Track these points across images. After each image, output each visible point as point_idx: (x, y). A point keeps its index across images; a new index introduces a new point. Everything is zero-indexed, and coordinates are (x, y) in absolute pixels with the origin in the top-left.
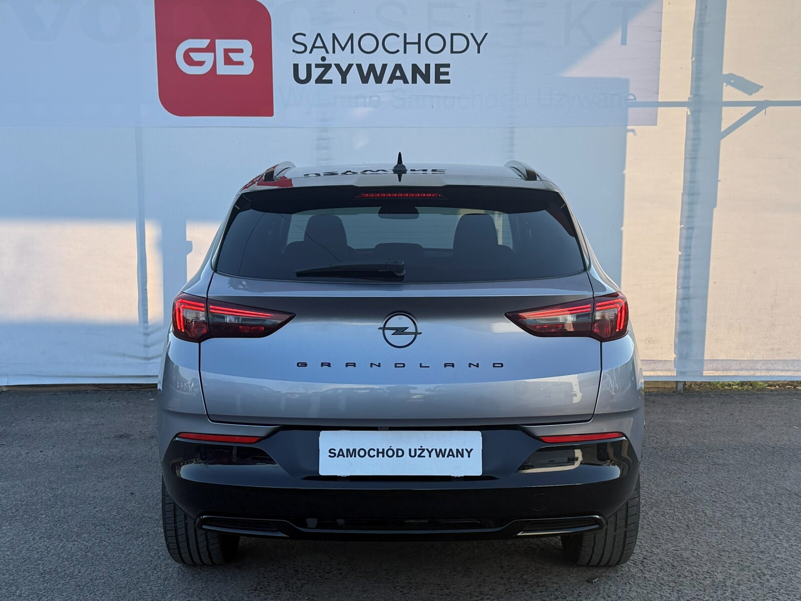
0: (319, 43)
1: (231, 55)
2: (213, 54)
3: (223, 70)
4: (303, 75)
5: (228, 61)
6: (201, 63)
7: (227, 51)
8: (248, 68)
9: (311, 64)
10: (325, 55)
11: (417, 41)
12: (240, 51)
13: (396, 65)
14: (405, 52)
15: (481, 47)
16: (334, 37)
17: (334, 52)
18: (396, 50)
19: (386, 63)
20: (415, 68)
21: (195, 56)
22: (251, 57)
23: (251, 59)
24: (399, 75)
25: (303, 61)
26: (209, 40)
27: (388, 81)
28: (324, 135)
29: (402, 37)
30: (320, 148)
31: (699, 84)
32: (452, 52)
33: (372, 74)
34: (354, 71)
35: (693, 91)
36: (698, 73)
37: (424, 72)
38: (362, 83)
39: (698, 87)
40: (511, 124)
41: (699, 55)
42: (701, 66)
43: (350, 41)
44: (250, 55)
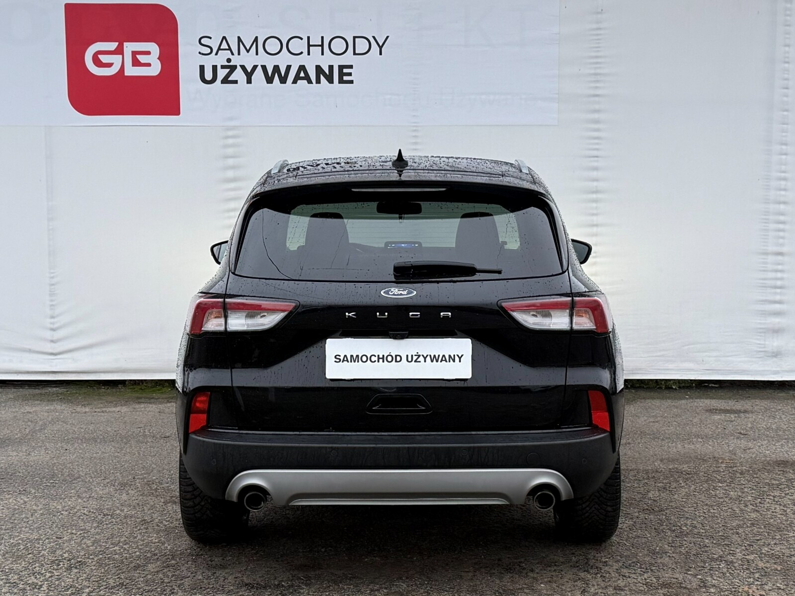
0: (224, 46)
1: (138, 56)
2: (121, 56)
3: (131, 71)
4: (209, 76)
5: (136, 63)
6: (109, 65)
7: (134, 54)
8: (155, 69)
9: (216, 66)
10: (230, 56)
12: (148, 53)
13: (300, 66)
14: (309, 54)
17: (239, 54)
18: (300, 52)
20: (319, 69)
21: (104, 59)
22: (158, 59)
23: (158, 61)
24: (304, 75)
25: (208, 62)
26: (117, 44)
27: (293, 81)
28: (230, 133)
29: (305, 40)
30: (226, 146)
31: (598, 85)
32: (355, 54)
33: (276, 75)
34: (259, 72)
35: (592, 92)
36: (596, 74)
37: (327, 72)
38: (267, 83)
39: (597, 88)
40: (415, 123)
41: (597, 57)
42: (600, 68)
43: (255, 43)
44: (158, 56)
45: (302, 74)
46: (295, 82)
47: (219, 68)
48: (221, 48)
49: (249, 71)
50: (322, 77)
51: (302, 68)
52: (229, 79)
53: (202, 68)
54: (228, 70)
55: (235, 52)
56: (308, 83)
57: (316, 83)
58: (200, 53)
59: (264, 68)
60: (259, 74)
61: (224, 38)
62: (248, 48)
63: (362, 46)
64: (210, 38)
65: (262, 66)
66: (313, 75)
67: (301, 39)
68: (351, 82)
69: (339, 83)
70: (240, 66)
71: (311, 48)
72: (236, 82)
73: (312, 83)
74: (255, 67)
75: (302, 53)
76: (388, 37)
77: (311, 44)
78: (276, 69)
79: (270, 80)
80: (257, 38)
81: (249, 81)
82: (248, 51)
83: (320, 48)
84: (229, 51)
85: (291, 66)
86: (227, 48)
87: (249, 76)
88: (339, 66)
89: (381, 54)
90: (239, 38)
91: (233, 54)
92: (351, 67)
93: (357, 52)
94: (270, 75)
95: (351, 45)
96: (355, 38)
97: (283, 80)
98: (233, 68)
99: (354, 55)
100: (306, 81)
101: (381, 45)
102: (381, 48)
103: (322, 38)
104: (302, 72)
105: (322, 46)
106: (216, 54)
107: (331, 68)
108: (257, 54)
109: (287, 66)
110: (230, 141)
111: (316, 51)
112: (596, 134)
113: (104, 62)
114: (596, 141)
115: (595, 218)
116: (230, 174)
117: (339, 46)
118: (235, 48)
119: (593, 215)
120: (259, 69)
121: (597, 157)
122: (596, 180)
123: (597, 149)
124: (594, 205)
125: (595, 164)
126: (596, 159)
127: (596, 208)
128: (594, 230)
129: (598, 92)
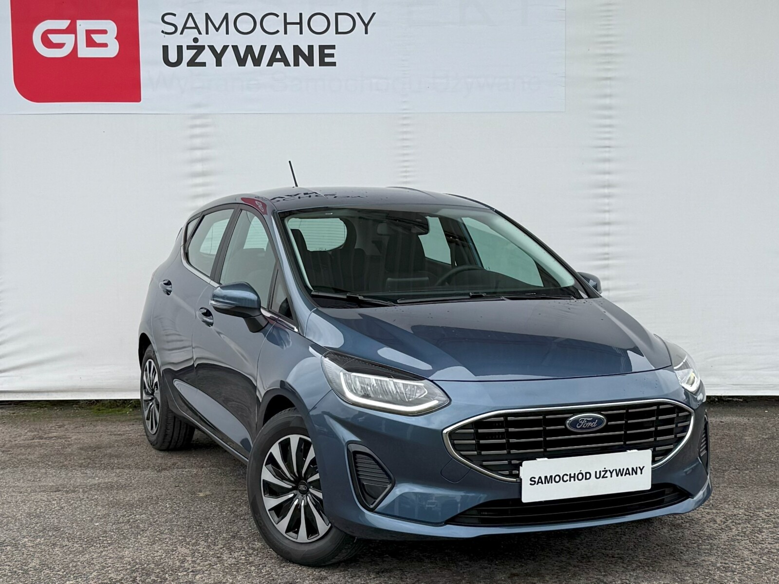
0: (190, 23)
1: (92, 36)
2: (74, 35)
3: (85, 52)
4: (173, 58)
5: (90, 43)
6: (60, 46)
7: (89, 33)
8: (112, 50)
9: (181, 46)
10: (198, 36)
11: (299, 21)
12: (104, 32)
13: (276, 46)
14: (286, 33)
15: (369, 27)
16: (207, 17)
17: (207, 33)
18: (276, 31)
20: (297, 50)
21: (54, 38)
22: (116, 38)
23: (115, 40)
24: (280, 57)
25: (172, 42)
26: (69, 22)
27: (268, 64)
28: (198, 122)
29: (282, 17)
30: (193, 137)
31: (609, 67)
32: (337, 32)
33: (249, 56)
34: (230, 54)
35: (603, 74)
36: (607, 55)
37: (307, 53)
38: (239, 66)
39: (607, 70)
40: (405, 109)
41: (607, 36)
42: (611, 48)
43: (225, 21)
44: (115, 36)
45: (278, 56)
46: (270, 64)
47: (184, 48)
48: (188, 26)
49: (219, 52)
50: (301, 58)
51: (278, 48)
52: (196, 61)
53: (165, 49)
54: (195, 51)
55: (203, 31)
56: (285, 66)
57: (294, 66)
58: (163, 32)
59: (235, 48)
60: (229, 56)
61: (190, 15)
62: (217, 27)
63: (345, 24)
64: (175, 15)
65: (232, 46)
66: (290, 56)
67: (277, 16)
68: (333, 64)
70: (208, 46)
71: (288, 26)
72: (203, 64)
73: (290, 66)
74: (225, 48)
75: (278, 32)
76: (374, 14)
77: (288, 21)
78: (249, 49)
79: (242, 62)
80: (227, 15)
81: (219, 63)
82: (217, 30)
83: (299, 26)
84: (196, 30)
85: (266, 46)
86: (194, 26)
87: (219, 58)
88: (319, 46)
89: (366, 32)
90: (207, 15)
91: (200, 33)
92: (333, 47)
93: (340, 31)
94: (242, 58)
95: (333, 23)
96: (337, 15)
97: (257, 62)
98: (200, 49)
99: (336, 34)
100: (283, 63)
101: (366, 22)
102: (366, 25)
103: (301, 14)
104: (278, 53)
105: (300, 23)
106: (182, 33)
107: (311, 48)
108: (227, 33)
109: (262, 46)
110: (198, 131)
111: (293, 29)
112: (607, 122)
113: (54, 42)
114: (607, 129)
115: (607, 214)
116: (199, 167)
117: (319, 24)
118: (202, 27)
119: (605, 211)
120: (230, 49)
121: (609, 147)
122: (609, 173)
123: (609, 139)
124: (606, 201)
125: (607, 155)
126: (607, 149)
127: (608, 204)
128: (606, 228)
129: (609, 75)
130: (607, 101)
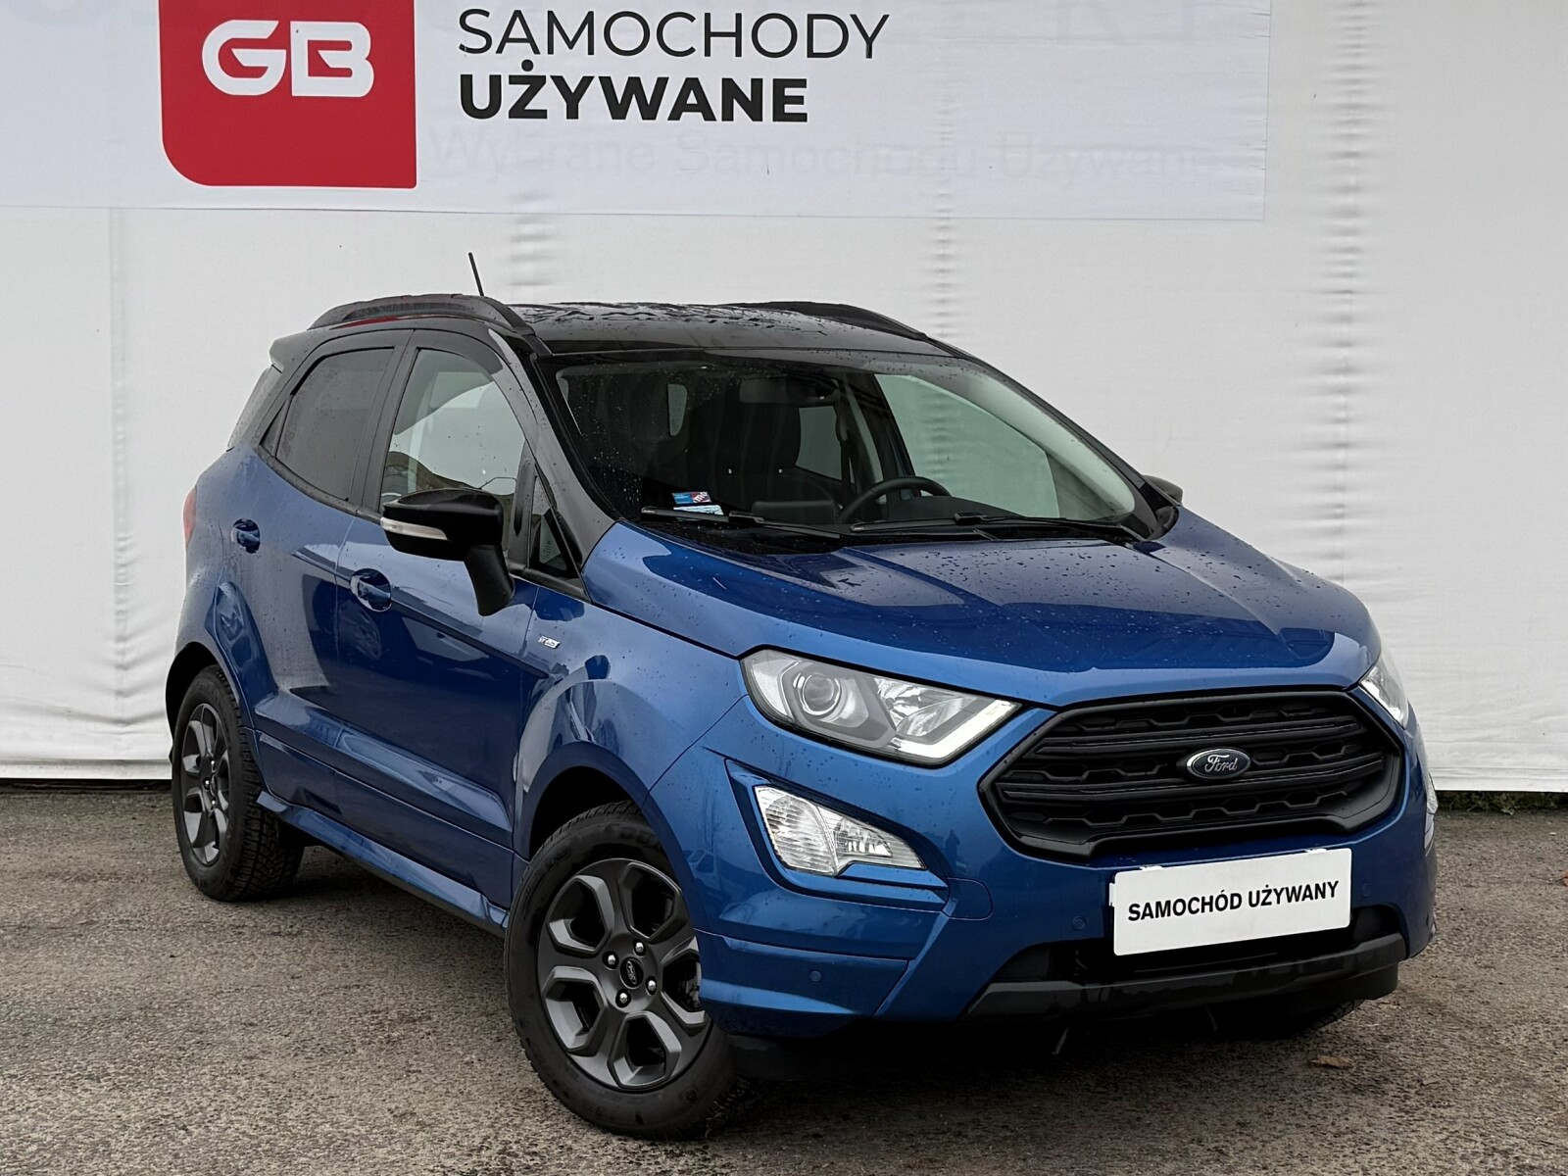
0: (518, 31)
1: (323, 54)
2: (284, 52)
3: (305, 86)
4: (481, 100)
5: (318, 68)
6: (258, 72)
7: (315, 47)
8: (360, 83)
9: (499, 77)
10: (532, 57)
11: (734, 30)
12: (345, 46)
13: (687, 79)
14: (708, 53)
15: (874, 44)
16: (552, 18)
17: (551, 51)
18: (687, 49)
19: (666, 76)
20: (730, 88)
21: (246, 57)
22: (367, 59)
23: (368, 64)
24: (695, 102)
25: (481, 69)
26: (274, 24)
27: (671, 114)
28: (528, 229)
29: (700, 21)
30: (517, 259)
31: (1355, 131)
32: (811, 54)
33: (634, 99)
34: (595, 95)
35: (1342, 147)
36: (1351, 107)
37: (749, 94)
38: (613, 118)
39: (1351, 137)
40: (942, 211)
41: (1352, 71)
42: (1359, 93)
43: (587, 27)
44: (366, 54)
45: (692, 99)
46: (675, 115)
47: (505, 81)
48: (511, 36)
49: (573, 91)
50: (736, 105)
51: (692, 84)
52: (527, 108)
53: (467, 81)
54: (526, 87)
55: (542, 44)
56: (705, 119)
57: (723, 120)
58: (462, 47)
59: (606, 83)
60: (594, 100)
61: (518, 14)
62: (571, 39)
63: (827, 36)
64: (486, 14)
65: (600, 78)
66: (715, 101)
67: (692, 19)
68: (802, 117)
69: (774, 120)
70: (552, 77)
71: (712, 39)
72: (541, 114)
73: (715, 120)
74: (586, 81)
75: (692, 50)
76: (885, 17)
77: (712, 30)
78: (634, 85)
79: (618, 111)
80: (591, 15)
81: (572, 113)
82: (571, 44)
83: (734, 39)
84: (528, 45)
85: (667, 79)
86: (525, 36)
87: (572, 101)
89: (869, 55)
90: (551, 13)
91: (536, 51)
92: (802, 83)
93: (815, 50)
94: (619, 102)
95: (802, 34)
96: (811, 18)
97: (649, 112)
98: (536, 83)
99: (808, 56)
100: (700, 114)
101: (870, 35)
102: (869, 41)
103: (739, 16)
104: (692, 93)
105: (738, 34)
106: (500, 50)
107: (757, 84)
108: (591, 52)
109: (659, 79)
110: (528, 247)
111: (723, 46)
112: (1350, 241)
114: (1349, 257)
115: (1342, 429)
117: (774, 36)
118: (541, 40)
119: (1342, 420)
120: (596, 85)
121: (1350, 292)
122: (1346, 344)
123: (1351, 276)
124: (1342, 399)
125: (1345, 309)
126: (1348, 296)
127: (1345, 407)
128: (1341, 455)
129: (1355, 147)
130: (1350, 200)
